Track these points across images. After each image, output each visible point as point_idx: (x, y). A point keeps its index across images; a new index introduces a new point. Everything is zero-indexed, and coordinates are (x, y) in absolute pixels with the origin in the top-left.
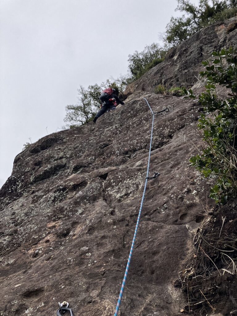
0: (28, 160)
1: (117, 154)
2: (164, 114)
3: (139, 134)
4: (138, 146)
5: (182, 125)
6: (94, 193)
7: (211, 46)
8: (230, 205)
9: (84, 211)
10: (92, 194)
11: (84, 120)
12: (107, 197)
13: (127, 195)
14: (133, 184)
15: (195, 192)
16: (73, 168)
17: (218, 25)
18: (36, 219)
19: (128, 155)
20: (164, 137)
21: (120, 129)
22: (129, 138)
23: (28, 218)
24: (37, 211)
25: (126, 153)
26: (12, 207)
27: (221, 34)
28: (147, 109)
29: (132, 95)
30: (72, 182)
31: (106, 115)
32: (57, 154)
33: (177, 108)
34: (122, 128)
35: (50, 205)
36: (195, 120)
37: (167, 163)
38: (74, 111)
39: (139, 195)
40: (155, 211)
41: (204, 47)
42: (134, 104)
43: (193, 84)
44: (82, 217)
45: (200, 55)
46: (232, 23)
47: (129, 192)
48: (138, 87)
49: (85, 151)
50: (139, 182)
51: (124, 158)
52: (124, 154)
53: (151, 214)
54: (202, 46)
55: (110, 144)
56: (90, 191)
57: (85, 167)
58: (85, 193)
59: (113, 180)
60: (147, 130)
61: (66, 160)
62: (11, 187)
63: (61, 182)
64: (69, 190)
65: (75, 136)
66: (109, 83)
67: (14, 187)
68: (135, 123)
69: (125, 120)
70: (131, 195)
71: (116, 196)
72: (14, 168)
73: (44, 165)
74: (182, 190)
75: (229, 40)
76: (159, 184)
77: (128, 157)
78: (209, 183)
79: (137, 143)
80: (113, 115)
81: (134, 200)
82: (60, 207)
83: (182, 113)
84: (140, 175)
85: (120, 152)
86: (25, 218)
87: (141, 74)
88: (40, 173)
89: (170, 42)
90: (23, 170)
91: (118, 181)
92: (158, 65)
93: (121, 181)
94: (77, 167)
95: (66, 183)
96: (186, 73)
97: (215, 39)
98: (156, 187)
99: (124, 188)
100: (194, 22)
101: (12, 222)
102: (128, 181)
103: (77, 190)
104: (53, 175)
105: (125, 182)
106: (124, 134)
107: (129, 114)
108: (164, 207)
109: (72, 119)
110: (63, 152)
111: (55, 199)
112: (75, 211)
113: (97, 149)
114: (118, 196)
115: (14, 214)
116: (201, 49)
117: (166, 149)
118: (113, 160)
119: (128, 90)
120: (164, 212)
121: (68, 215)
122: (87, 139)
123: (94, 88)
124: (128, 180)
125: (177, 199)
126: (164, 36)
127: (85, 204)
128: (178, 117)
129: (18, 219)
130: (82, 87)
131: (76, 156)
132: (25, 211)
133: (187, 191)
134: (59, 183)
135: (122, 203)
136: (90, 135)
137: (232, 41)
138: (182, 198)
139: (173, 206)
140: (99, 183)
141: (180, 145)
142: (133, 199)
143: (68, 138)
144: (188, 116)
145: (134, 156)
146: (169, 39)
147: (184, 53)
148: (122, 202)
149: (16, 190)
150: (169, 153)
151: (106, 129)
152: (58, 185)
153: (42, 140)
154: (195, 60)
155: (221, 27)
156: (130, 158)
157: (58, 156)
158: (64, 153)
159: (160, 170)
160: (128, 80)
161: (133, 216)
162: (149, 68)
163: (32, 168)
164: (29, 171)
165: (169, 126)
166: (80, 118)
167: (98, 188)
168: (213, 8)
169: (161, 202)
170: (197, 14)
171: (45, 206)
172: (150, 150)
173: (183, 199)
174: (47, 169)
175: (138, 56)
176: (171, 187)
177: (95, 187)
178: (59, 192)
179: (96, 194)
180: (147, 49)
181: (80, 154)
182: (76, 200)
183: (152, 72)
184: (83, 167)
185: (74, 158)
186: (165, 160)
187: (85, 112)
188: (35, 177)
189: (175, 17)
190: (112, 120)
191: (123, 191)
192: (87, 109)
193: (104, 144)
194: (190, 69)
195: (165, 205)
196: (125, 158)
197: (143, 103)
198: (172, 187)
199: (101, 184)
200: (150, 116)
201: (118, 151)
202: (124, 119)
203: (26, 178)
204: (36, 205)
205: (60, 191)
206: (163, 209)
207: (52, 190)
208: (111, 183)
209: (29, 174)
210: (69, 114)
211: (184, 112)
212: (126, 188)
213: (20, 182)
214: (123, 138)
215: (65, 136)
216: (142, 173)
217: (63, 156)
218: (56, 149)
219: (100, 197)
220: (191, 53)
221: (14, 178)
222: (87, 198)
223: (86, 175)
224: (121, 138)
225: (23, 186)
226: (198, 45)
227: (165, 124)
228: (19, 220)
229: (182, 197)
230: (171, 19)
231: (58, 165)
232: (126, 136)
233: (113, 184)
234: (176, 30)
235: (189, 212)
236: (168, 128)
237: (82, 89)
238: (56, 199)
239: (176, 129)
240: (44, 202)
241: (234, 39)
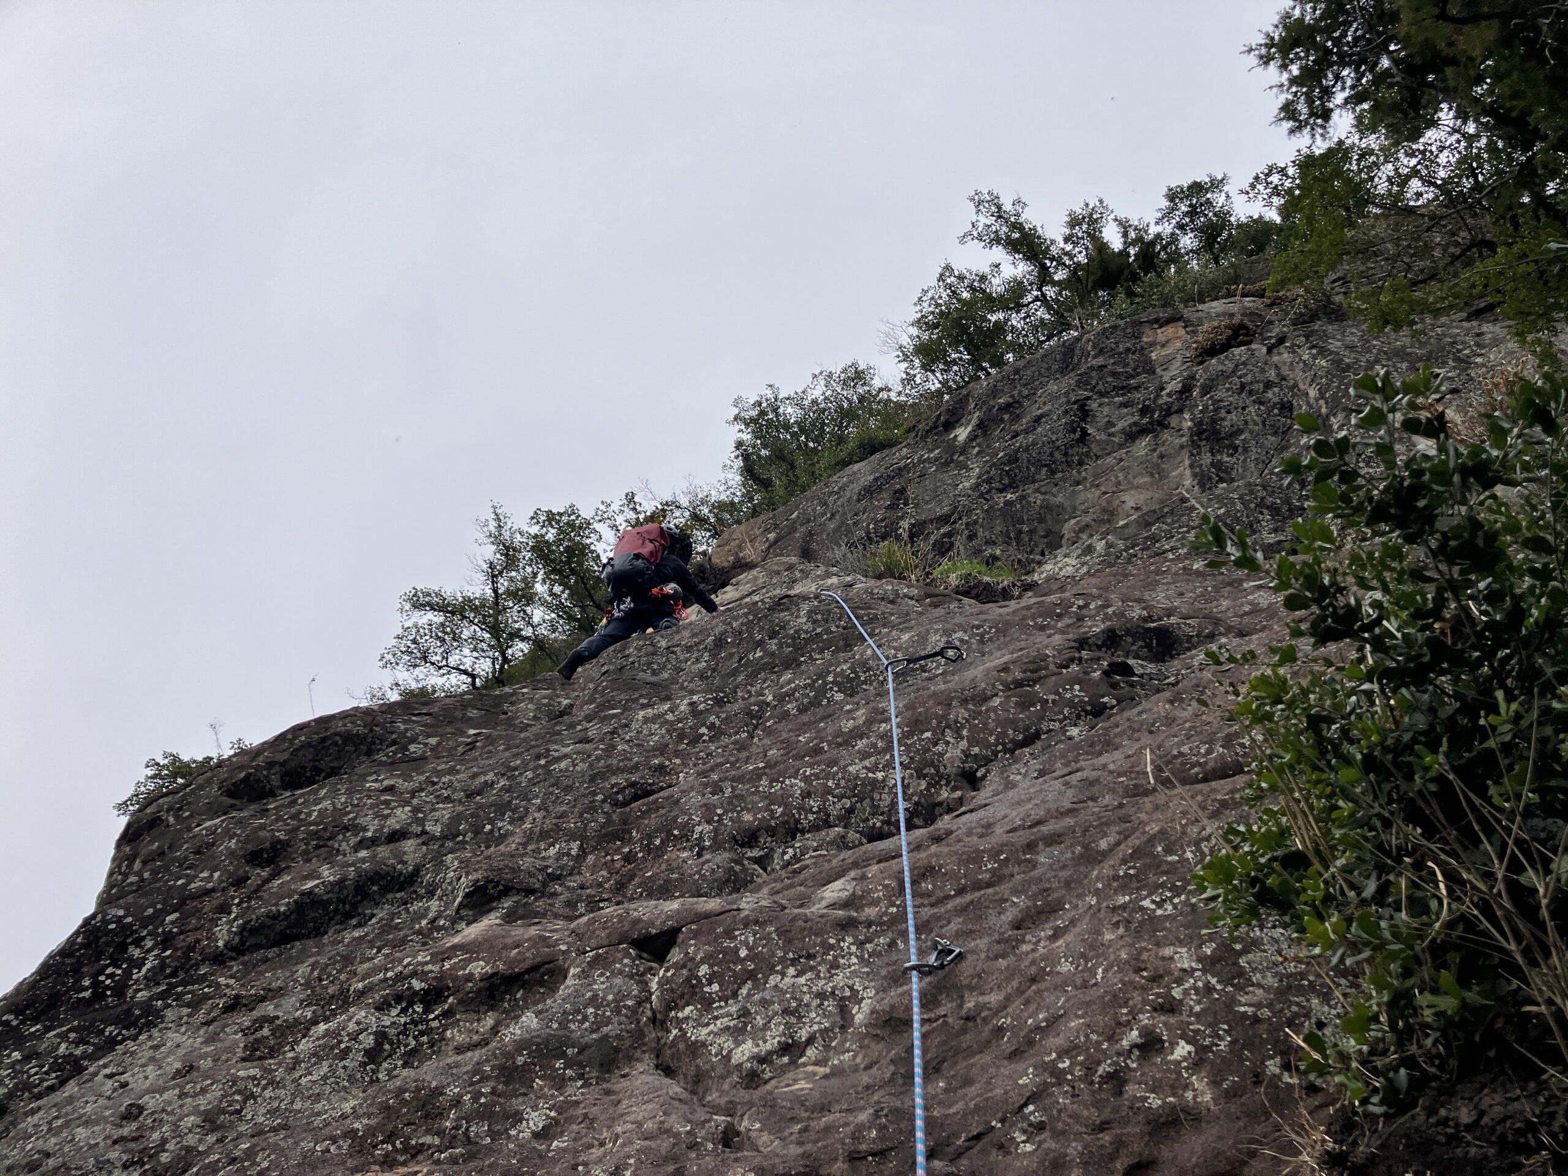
0: (212, 831)
1: (701, 839)
2: (937, 668)
3: (817, 751)
4: (811, 811)
5: (1027, 729)
6: (605, 1030)
7: (1125, 405)
8: (1443, 1112)
9: (557, 1122)
10: (592, 1032)
11: (484, 667)
12: (676, 1056)
13: (791, 1049)
14: (822, 996)
15: (1183, 1049)
16: (467, 896)
17: (1156, 321)
18: (275, 1148)
19: (756, 853)
20: (941, 777)
21: (712, 718)
22: (761, 765)
23: (220, 1141)
24: (275, 1104)
25: (750, 838)
26: (122, 1078)
27: (1168, 362)
28: (849, 640)
29: (755, 572)
30: (478, 959)
31: (635, 644)
32: (377, 815)
33: (999, 649)
34: (723, 716)
35: (351, 1078)
36: (1087, 713)
37: (991, 902)
38: (442, 619)
39: (854, 1057)
40: (978, 1137)
41: (1093, 405)
42: (782, 610)
43: (1038, 557)
44: (549, 1151)
45: (1078, 434)
46: (1216, 324)
47: (803, 1034)
48: (776, 541)
49: (527, 810)
50: (851, 988)
51: (737, 862)
52: (736, 841)
53: (959, 1155)
54: (1088, 398)
55: (662, 789)
56: (585, 1018)
57: (530, 891)
58: (555, 1026)
59: (711, 966)
60: (857, 734)
61: (424, 848)
62: (93, 970)
63: (415, 957)
64: (461, 1002)
65: (472, 732)
66: (634, 509)
67: (109, 970)
68: (791, 694)
69: (741, 678)
70: (811, 1052)
71: (730, 1051)
72: (119, 867)
73: (300, 866)
74: (1112, 1038)
75: (1206, 390)
76: (970, 1005)
77: (757, 861)
78: (1250, 1010)
79: (806, 795)
80: (673, 652)
81: (834, 1082)
82: (418, 1090)
83: (1024, 672)
84: (851, 954)
85: (716, 830)
86: (200, 1141)
87: (795, 487)
88: (276, 905)
89: (926, 367)
90: (180, 883)
91: (735, 974)
92: (877, 456)
93: (751, 975)
94: (484, 887)
95: (447, 965)
96: (1008, 503)
97: (1142, 378)
98: (950, 1020)
99: (776, 1014)
100: (1037, 299)
101: (125, 1157)
102: (789, 979)
103: (506, 1005)
104: (342, 923)
105: (774, 979)
106: (735, 743)
107: (759, 654)
108: (1025, 1118)
109: (425, 658)
110: (408, 808)
111: (379, 1044)
112: (506, 1116)
113: (592, 808)
114: (744, 1052)
115: (133, 1113)
116: (1084, 412)
117: (969, 833)
118: (679, 868)
119: (727, 548)
120: (1029, 1148)
121: (468, 1138)
122: (537, 750)
123: (558, 522)
124: (791, 971)
125: (1092, 1083)
126: (905, 340)
127: (560, 1083)
128: (1010, 689)
129: (161, 1146)
130: (499, 511)
131: (477, 830)
132: (203, 1102)
133: (1139, 1041)
134: (406, 961)
135: (770, 1093)
136: (554, 736)
137: (1220, 393)
138: (1117, 1080)
139: (1074, 1116)
140: (631, 976)
141: (1039, 823)
142: (826, 1077)
143: (433, 741)
144: (1057, 693)
145: (786, 857)
146: (928, 354)
147: (1002, 420)
148: (768, 1087)
149: (120, 989)
150: (994, 853)
151: (642, 713)
152: (400, 968)
153: (295, 738)
154: (1051, 455)
155: (1170, 330)
156: (765, 870)
157: (383, 827)
158: (416, 810)
159: (958, 935)
160: (719, 507)
161: (865, 1158)
162: (837, 464)
163: (231, 875)
164: (213, 890)
165: (963, 726)
166: (465, 657)
167: (630, 1003)
168: (1124, 254)
169: (1006, 1093)
170: (1052, 270)
171: (325, 1078)
172: (903, 828)
173: (1122, 1082)
174: (317, 886)
175: (775, 410)
176: (1046, 1020)
177: (610, 997)
178: (404, 1011)
179: (618, 1037)
180: (823, 383)
181: (500, 824)
182: (510, 1056)
183: (851, 482)
184: (519, 891)
185: (464, 842)
186: (978, 886)
187: (495, 630)
188: (246, 923)
189: (959, 267)
190: (665, 675)
191: (766, 1027)
192: (513, 617)
193: (633, 785)
194: (1030, 489)
195: (1031, 1108)
196: (743, 865)
197: (825, 611)
198: (1054, 1021)
199: (644, 985)
200: (869, 670)
201: (708, 828)
202: (734, 673)
203: (190, 927)
204: (271, 1071)
205: (411, 1004)
206: (1024, 1132)
207: (362, 993)
208: (698, 978)
209: (208, 905)
210: (414, 631)
211: (1036, 670)
212: (786, 1012)
213: (149, 944)
214: (733, 764)
215: (418, 729)
216: (861, 944)
217: (410, 824)
218: (369, 790)
219: (638, 1054)
220: (1038, 420)
221: (119, 920)
222: (570, 1051)
223: (557, 931)
224: (722, 764)
225: (168, 971)
226: (1067, 393)
227: (945, 716)
228: (164, 1151)
229: (1116, 1071)
230: (940, 270)
231: (377, 873)
232: (744, 754)
233: (707, 989)
234: (961, 318)
235: (1165, 1153)
236: (962, 738)
237: (499, 520)
238: (387, 1047)
239: (1000, 748)
240: (320, 1059)
241: (1228, 390)
